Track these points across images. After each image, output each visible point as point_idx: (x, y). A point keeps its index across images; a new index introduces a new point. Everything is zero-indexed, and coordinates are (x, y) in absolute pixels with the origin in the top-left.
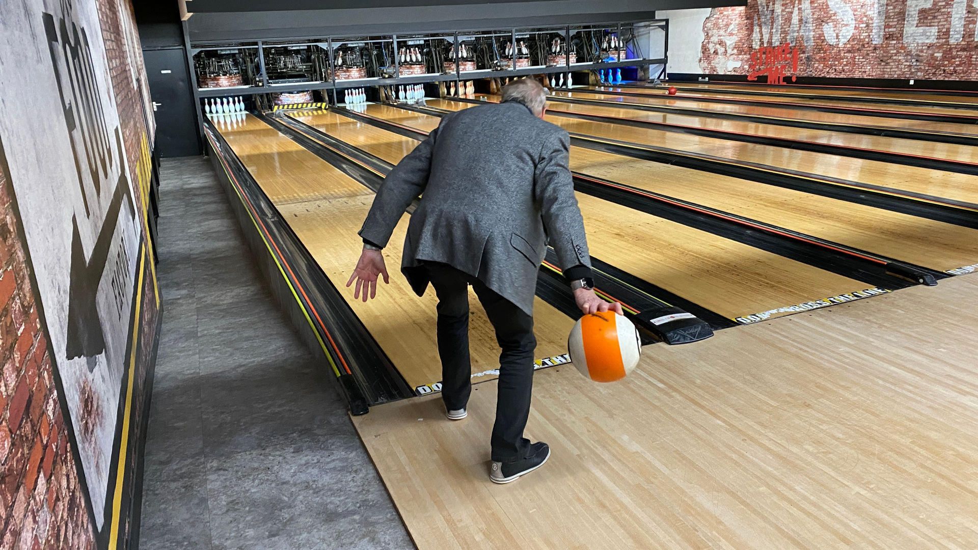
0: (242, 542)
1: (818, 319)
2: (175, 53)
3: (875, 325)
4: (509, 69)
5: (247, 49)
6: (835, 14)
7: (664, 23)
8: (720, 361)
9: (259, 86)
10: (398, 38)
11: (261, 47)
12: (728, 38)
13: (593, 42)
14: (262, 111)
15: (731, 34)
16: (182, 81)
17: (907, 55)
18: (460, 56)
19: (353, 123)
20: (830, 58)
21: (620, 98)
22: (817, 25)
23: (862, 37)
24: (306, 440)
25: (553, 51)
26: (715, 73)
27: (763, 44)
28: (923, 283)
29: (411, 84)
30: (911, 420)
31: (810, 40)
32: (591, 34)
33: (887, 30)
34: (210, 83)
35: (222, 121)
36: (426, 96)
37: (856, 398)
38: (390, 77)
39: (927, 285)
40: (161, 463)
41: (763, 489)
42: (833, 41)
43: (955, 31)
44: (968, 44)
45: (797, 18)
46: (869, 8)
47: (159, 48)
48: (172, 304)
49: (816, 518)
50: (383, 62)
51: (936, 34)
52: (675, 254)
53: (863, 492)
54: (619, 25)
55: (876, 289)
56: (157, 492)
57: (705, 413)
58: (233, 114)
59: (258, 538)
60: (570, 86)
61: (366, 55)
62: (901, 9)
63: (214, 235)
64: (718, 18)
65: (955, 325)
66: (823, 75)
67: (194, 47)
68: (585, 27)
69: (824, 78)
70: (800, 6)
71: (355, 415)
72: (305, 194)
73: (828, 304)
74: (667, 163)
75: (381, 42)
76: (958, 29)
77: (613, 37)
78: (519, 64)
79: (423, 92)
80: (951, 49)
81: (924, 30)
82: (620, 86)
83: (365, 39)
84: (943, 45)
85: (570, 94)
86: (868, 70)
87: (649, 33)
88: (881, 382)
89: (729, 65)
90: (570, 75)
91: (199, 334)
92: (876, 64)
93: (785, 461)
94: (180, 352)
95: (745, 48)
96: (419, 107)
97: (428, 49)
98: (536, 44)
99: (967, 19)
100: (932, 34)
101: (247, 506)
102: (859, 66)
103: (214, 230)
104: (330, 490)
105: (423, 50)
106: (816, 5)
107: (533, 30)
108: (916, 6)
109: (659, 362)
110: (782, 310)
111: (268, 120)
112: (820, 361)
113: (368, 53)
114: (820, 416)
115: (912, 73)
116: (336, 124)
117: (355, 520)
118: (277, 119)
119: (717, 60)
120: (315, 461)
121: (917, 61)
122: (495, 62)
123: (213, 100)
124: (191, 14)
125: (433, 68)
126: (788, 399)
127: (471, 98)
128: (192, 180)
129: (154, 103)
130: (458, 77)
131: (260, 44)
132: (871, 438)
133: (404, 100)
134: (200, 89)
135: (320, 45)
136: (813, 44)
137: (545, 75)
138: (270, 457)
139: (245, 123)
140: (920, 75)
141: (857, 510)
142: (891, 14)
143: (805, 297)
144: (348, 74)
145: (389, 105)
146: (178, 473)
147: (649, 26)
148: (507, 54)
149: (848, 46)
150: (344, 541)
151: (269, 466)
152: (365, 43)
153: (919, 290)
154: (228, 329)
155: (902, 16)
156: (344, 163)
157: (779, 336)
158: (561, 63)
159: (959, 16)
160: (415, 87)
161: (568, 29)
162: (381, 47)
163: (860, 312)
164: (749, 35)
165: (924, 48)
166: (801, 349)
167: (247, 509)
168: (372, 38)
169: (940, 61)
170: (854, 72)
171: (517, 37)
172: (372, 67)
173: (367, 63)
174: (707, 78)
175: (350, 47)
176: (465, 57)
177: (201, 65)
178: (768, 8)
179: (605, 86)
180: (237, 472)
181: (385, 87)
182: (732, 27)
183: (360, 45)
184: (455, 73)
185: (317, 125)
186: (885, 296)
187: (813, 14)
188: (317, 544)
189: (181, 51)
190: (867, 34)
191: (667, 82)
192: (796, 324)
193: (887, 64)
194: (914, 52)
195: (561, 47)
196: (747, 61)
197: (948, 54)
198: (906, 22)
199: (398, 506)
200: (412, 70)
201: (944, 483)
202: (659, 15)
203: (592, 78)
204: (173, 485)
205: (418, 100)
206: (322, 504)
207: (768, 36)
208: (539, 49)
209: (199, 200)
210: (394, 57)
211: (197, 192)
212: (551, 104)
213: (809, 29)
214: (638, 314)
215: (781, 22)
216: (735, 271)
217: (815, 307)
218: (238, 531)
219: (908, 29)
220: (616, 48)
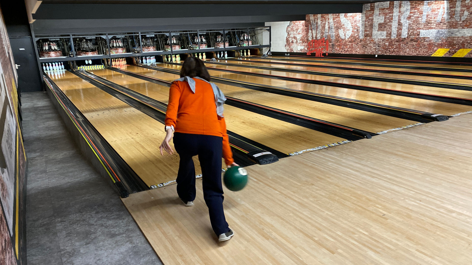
0: (73, 248)
1: (322, 153)
2: (27, 40)
3: (344, 154)
4: (197, 49)
5: (65, 38)
6: (343, 25)
7: (269, 28)
8: (280, 170)
9: (71, 57)
10: (141, 33)
11: (72, 37)
12: (298, 35)
13: (236, 37)
14: (74, 69)
15: (299, 34)
16: (31, 54)
17: (374, 44)
18: (172, 42)
19: (120, 75)
20: (342, 45)
21: (250, 63)
22: (336, 30)
23: (355, 36)
24: (101, 208)
25: (218, 41)
26: (292, 52)
27: (313, 38)
28: (366, 138)
29: (149, 56)
30: (352, 188)
31: (333, 36)
32: (235, 33)
33: (365, 32)
34: (45, 55)
35: (53, 74)
36: (156, 62)
37: (332, 181)
38: (138, 52)
39: (368, 138)
40: (34, 221)
41: (291, 214)
42: (343, 37)
43: (393, 33)
44: (399, 39)
45: (328, 26)
46: (358, 22)
47: (18, 37)
48: (32, 159)
49: (309, 223)
50: (135, 45)
51: (386, 34)
52: (266, 130)
53: (329, 213)
54: (248, 29)
55: (347, 141)
56: (33, 232)
57: (271, 189)
58: (58, 71)
59: (81, 246)
60: (226, 57)
61: (125, 42)
62: (371, 23)
63: (52, 128)
64: (293, 26)
65: (375, 153)
66: (339, 53)
67: (36, 37)
68: (232, 29)
69: (340, 54)
70: (328, 21)
71: (123, 198)
72: (96, 107)
73: (327, 147)
74: (267, 92)
75: (133, 36)
76: (394, 32)
77: (245, 35)
78: (202, 47)
79: (155, 60)
80: (392, 41)
81: (381, 33)
82: (250, 58)
83: (125, 34)
84: (389, 39)
85: (226, 61)
86: (358, 51)
87: (262, 33)
88: (343, 175)
89: (299, 48)
90: (226, 52)
91: (47, 171)
92: (361, 48)
93: (301, 204)
94: (38, 179)
95: (305, 40)
96: (153, 67)
97: (157, 39)
98: (209, 37)
99: (398, 28)
100: (384, 34)
101: (75, 234)
102: (354, 48)
103: (52, 126)
104: (112, 226)
105: (154, 39)
106: (335, 21)
107: (207, 30)
108: (377, 22)
109: (256, 172)
110: (308, 150)
111: (77, 73)
112: (321, 168)
113: (126, 41)
114: (317, 188)
115: (376, 52)
116: (111, 75)
117: (123, 236)
118: (81, 73)
119: (293, 46)
120: (105, 216)
121: (378, 46)
122: (190, 45)
123: (47, 64)
124: (35, 20)
125: (159, 48)
126: (305, 182)
127: (179, 63)
128: (38, 103)
129: (16, 65)
130: (172, 53)
131: (71, 36)
132: (335, 195)
133: (146, 64)
134: (40, 58)
135: (102, 36)
136: (335, 38)
137: (214, 52)
138: (85, 216)
139: (65, 76)
140: (380, 53)
141: (326, 219)
142: (367, 25)
143: (318, 145)
144: (117, 51)
145: (138, 66)
146: (42, 224)
147: (262, 29)
148: (195, 42)
149: (350, 39)
150: (119, 244)
151: (84, 219)
152: (125, 36)
153: (365, 140)
154: (61, 168)
155: (371, 26)
156: (117, 94)
157: (305, 160)
158: (221, 46)
159: (395, 26)
160: (151, 57)
161: (224, 30)
162: (133, 38)
163: (339, 150)
164: (307, 34)
165: (381, 40)
166: (313, 164)
167: (75, 235)
168: (128, 33)
169: (388, 46)
170: (353, 51)
171: (200, 34)
172: (129, 47)
173: (126, 46)
174: (289, 54)
175: (117, 38)
176: (175, 43)
177: (40, 46)
178: (315, 21)
179: (242, 58)
180: (70, 222)
181: (136, 57)
182: (299, 30)
183: (123, 37)
184: (170, 50)
185: (103, 76)
186: (350, 143)
187: (334, 25)
188: (107, 246)
189: (30, 39)
190: (357, 34)
191: (271, 56)
192: (313, 155)
193: (366, 48)
194: (377, 43)
195: (221, 39)
196: (306, 46)
197: (391, 44)
198: (373, 29)
199: (142, 229)
200: (149, 49)
201: (360, 208)
202: (267, 24)
203: (236, 54)
204: (40, 229)
205: (152, 63)
206: (108, 231)
207: (315, 34)
208: (211, 40)
209: (42, 112)
210: (140, 43)
211: (42, 109)
212: (217, 66)
213: (333, 32)
214: (248, 153)
215: (321, 28)
216: (291, 136)
217: (321, 148)
218: (72, 243)
219: (374, 32)
220: (247, 40)
